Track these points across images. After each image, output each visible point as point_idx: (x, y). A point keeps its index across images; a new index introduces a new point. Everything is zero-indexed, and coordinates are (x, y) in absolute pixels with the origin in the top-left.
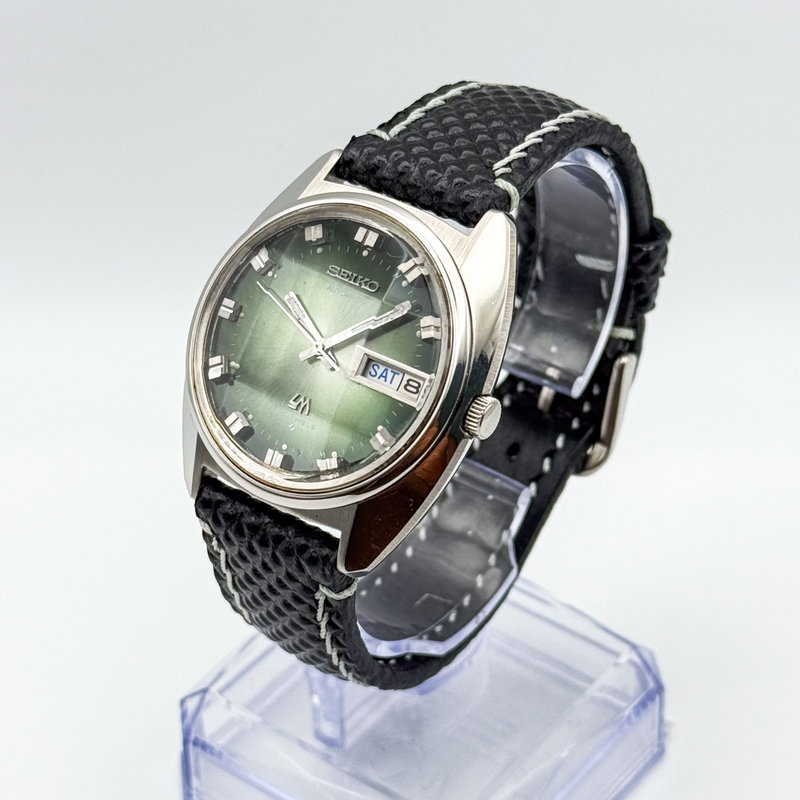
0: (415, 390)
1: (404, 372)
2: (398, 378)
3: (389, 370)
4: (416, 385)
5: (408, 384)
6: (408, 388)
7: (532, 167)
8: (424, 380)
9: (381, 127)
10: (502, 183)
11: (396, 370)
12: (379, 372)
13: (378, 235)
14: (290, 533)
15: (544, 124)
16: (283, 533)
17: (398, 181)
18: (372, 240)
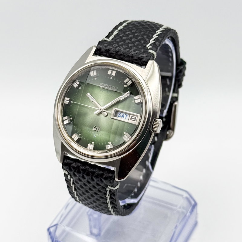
0: (134, 120)
1: (130, 114)
2: (128, 116)
3: (125, 114)
4: (134, 118)
5: (132, 118)
6: (132, 119)
7: (157, 45)
8: (137, 116)
9: (106, 37)
10: (151, 51)
11: (127, 114)
12: (121, 115)
13: (115, 72)
14: (97, 170)
15: (157, 32)
16: (95, 171)
17: (117, 54)
18: (114, 73)
